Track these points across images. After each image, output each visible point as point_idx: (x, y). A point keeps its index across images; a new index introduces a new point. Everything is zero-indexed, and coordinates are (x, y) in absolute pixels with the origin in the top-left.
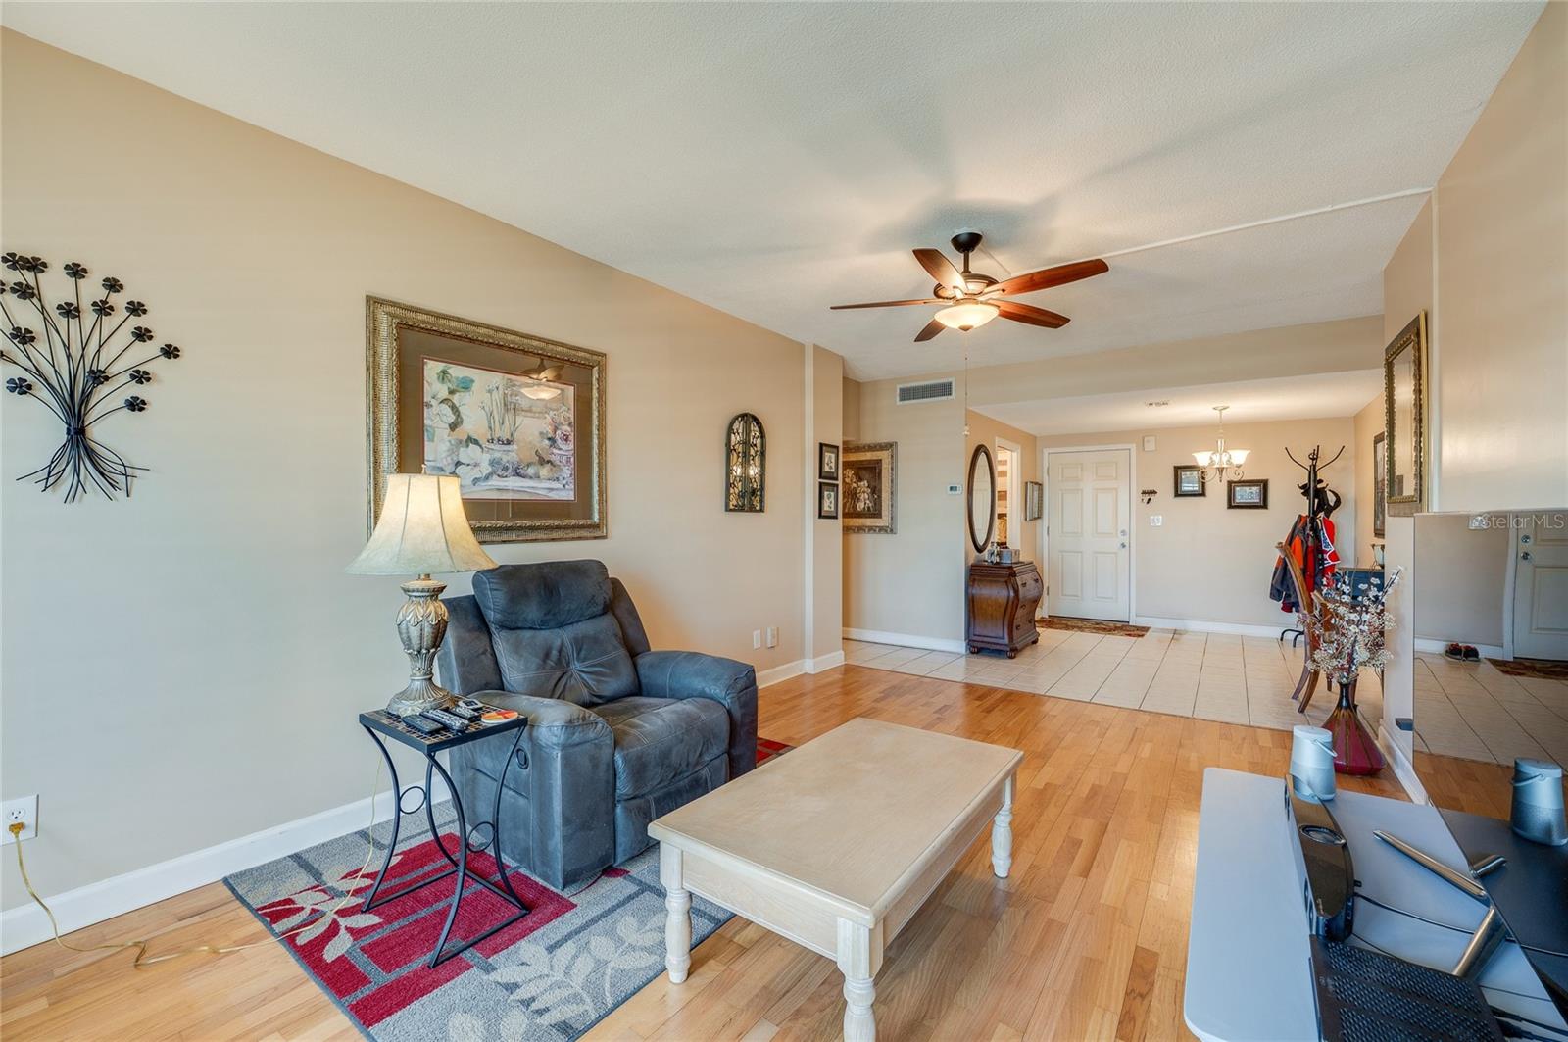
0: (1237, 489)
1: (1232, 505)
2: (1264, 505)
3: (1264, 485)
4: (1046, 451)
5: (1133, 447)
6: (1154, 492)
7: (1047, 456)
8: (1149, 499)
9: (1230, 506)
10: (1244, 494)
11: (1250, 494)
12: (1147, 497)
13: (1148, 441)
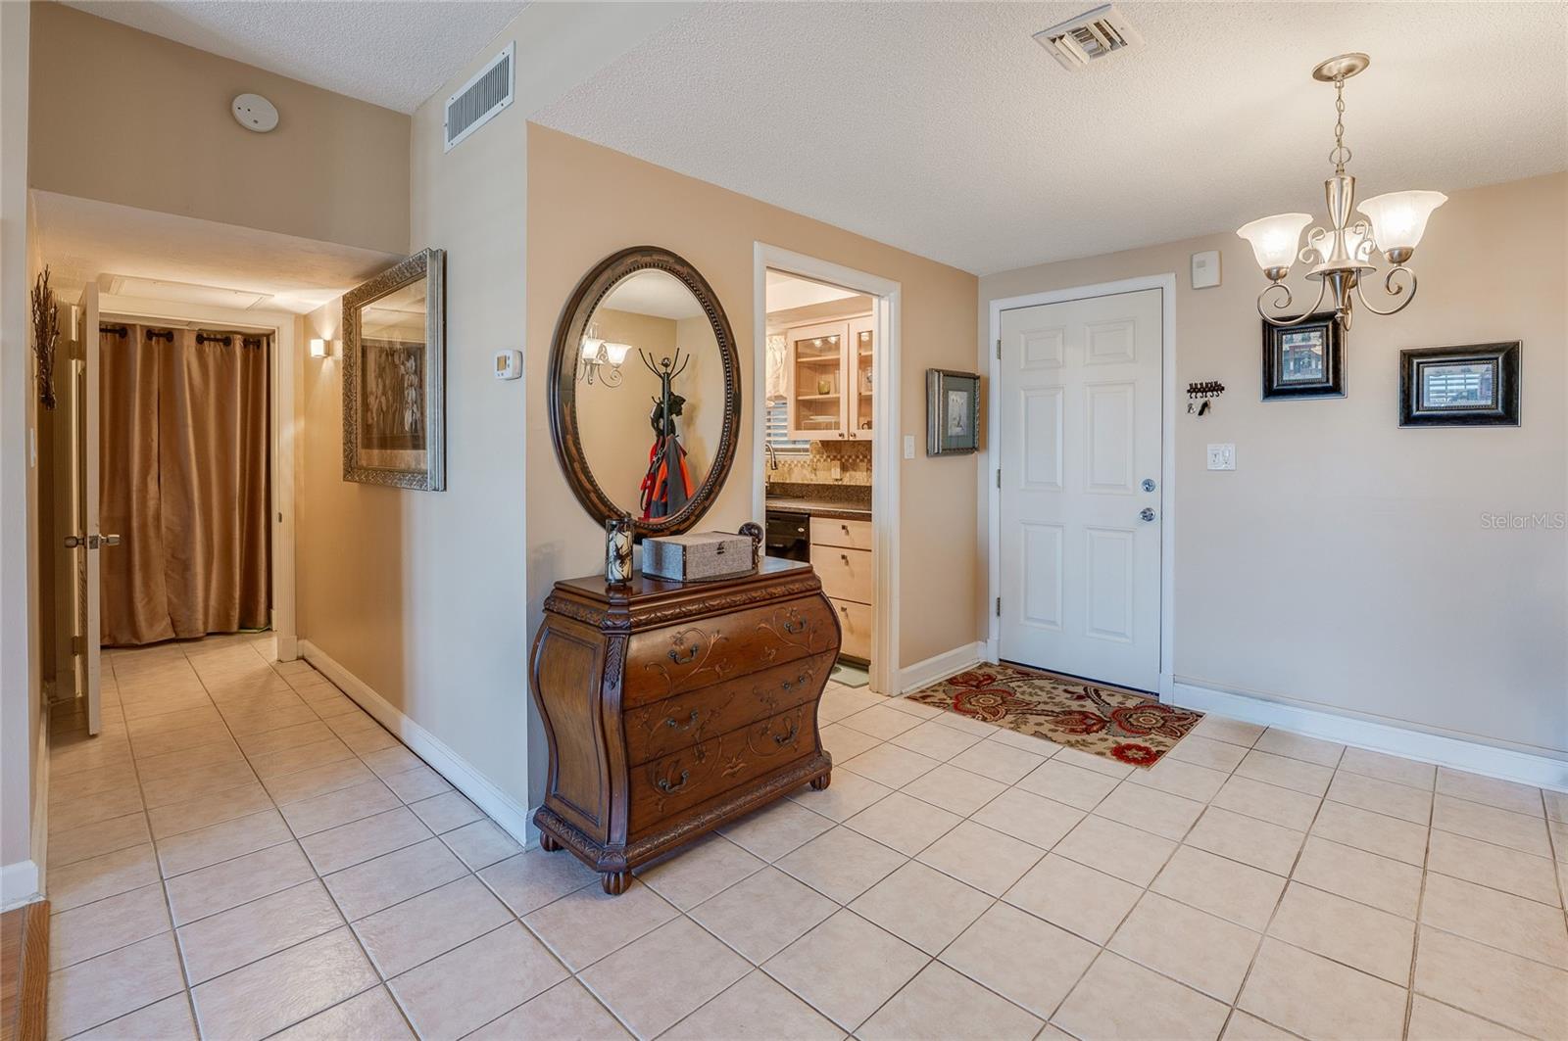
0: (1428, 371)
1: (1411, 415)
2: (1508, 414)
3: (1507, 359)
4: (996, 306)
5: (1169, 281)
6: (1216, 388)
7: (997, 317)
8: (1205, 405)
9: (1409, 419)
10: (1444, 387)
11: (1468, 384)
12: (1198, 402)
13: (1202, 265)
